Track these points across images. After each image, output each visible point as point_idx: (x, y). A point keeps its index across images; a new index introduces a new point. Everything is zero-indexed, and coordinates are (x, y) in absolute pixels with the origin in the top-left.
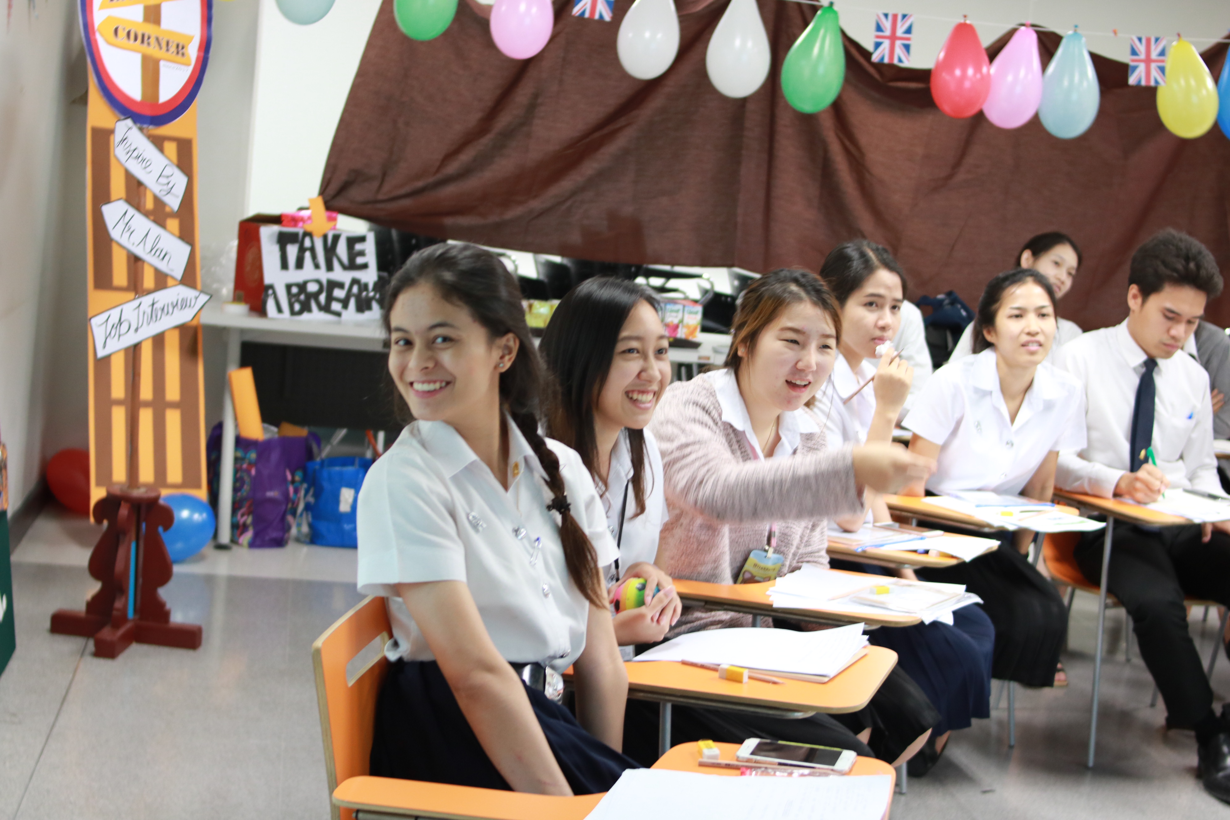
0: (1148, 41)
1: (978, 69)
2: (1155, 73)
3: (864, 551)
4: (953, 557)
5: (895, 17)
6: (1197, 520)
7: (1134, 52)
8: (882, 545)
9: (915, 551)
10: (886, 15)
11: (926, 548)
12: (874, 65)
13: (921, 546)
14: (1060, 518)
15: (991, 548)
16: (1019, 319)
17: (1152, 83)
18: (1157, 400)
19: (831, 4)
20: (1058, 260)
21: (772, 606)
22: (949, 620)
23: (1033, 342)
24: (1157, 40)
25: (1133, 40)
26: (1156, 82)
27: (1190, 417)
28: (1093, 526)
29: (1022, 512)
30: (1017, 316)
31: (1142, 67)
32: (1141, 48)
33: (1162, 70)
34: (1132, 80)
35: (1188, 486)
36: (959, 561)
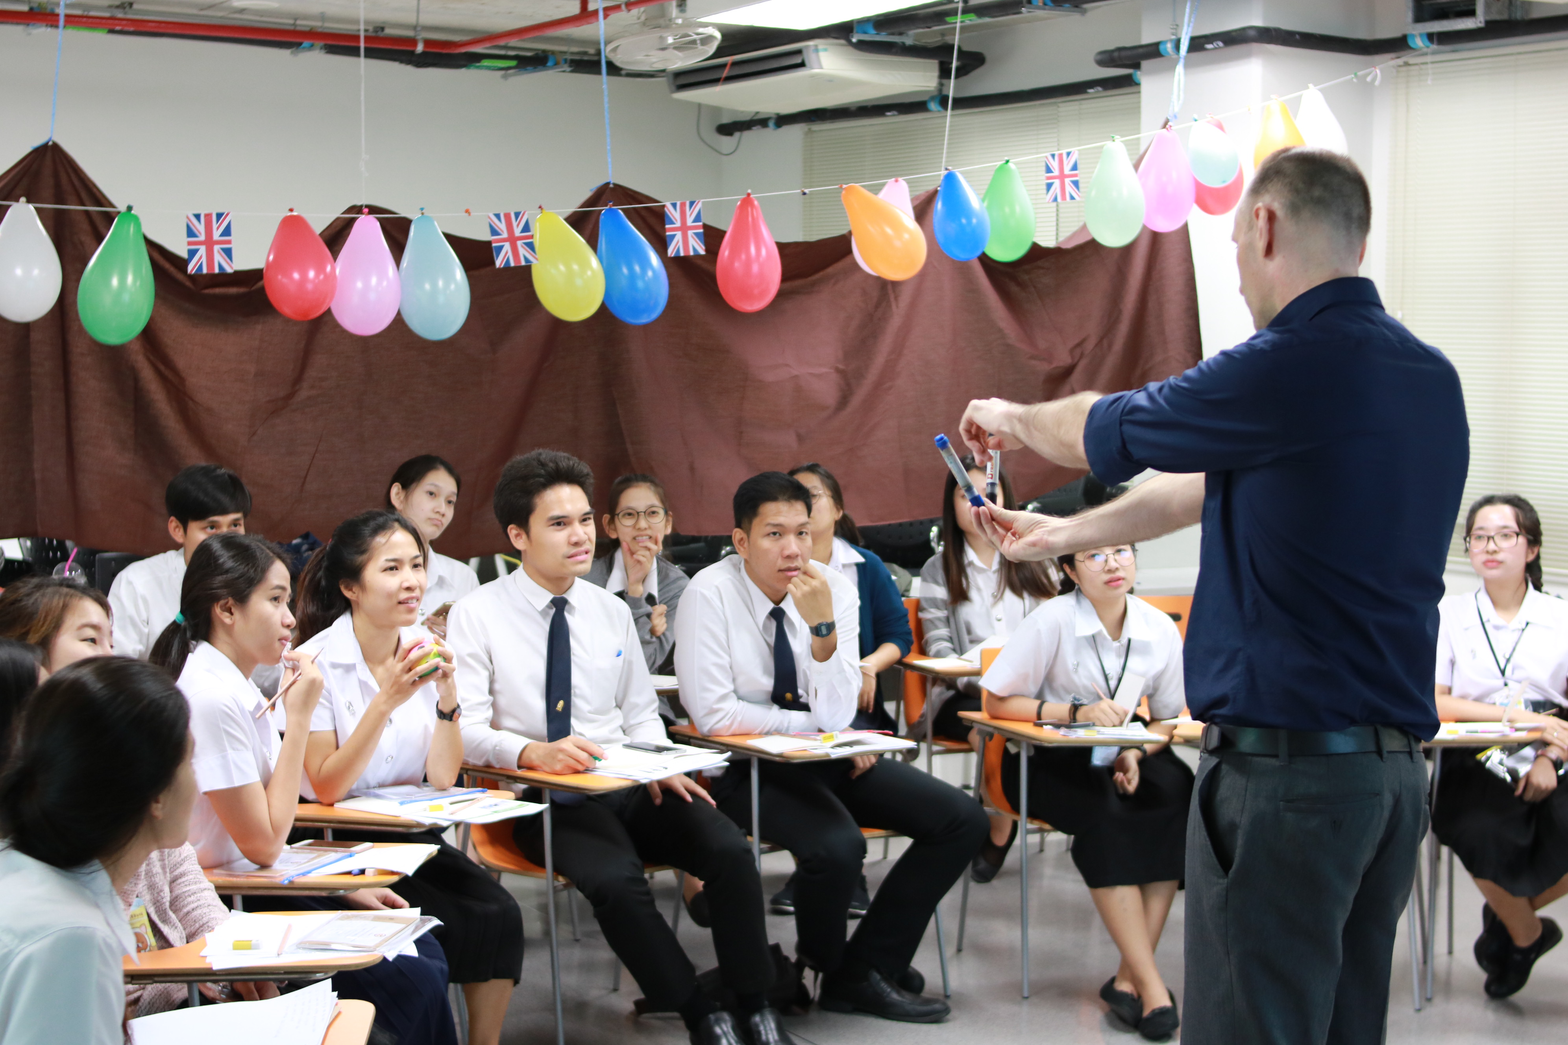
0: (507, 216)
1: (320, 269)
2: (523, 252)
3: (291, 882)
4: (393, 873)
5: (208, 216)
6: (644, 781)
7: (494, 232)
8: (309, 872)
9: (349, 873)
10: (198, 217)
11: (362, 867)
12: (192, 278)
13: (353, 864)
14: (496, 805)
15: (431, 853)
16: (394, 571)
17: (523, 263)
18: (573, 643)
19: (130, 208)
20: (433, 489)
21: (211, 969)
22: (413, 952)
23: (412, 598)
24: (517, 215)
25: (489, 218)
26: (527, 260)
27: (619, 655)
28: (531, 808)
29: (452, 804)
30: (391, 569)
31: (507, 246)
32: (502, 226)
33: (531, 246)
34: (499, 263)
35: (628, 740)
36: (402, 876)
